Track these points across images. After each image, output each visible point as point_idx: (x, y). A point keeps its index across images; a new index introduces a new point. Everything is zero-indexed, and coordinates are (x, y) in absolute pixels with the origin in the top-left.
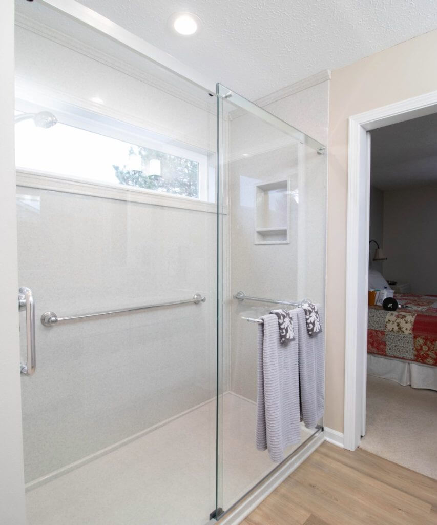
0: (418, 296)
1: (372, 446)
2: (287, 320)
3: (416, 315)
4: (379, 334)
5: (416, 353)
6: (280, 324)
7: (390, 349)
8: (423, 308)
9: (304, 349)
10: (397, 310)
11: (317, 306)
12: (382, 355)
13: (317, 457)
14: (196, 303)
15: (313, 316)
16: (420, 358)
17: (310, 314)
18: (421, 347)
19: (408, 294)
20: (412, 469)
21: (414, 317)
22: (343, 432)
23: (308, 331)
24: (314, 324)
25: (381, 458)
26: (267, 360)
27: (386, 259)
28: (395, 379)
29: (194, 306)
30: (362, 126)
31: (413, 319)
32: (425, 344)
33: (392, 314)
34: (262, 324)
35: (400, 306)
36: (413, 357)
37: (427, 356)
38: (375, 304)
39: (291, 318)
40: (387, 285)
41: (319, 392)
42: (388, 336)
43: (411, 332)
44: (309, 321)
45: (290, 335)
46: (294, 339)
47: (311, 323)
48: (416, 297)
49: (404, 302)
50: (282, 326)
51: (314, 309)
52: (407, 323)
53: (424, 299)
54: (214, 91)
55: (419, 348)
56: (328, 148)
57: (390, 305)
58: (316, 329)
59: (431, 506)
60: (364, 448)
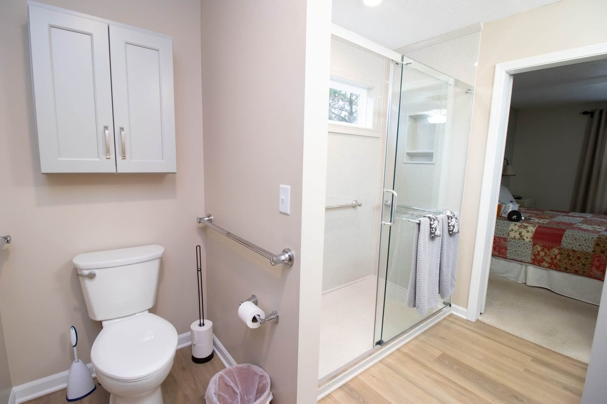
0: (541, 211)
1: (489, 320)
2: (436, 222)
3: (537, 226)
4: (502, 241)
5: (533, 257)
6: (431, 225)
7: (510, 253)
8: (545, 221)
9: (445, 244)
10: (521, 221)
11: (456, 213)
12: (502, 257)
13: (446, 323)
14: (354, 207)
15: (453, 222)
16: (537, 261)
17: (451, 219)
18: (539, 252)
19: (532, 208)
20: (519, 336)
21: (536, 228)
22: (467, 308)
23: (449, 231)
24: (454, 227)
25: (495, 328)
26: (421, 248)
27: (515, 175)
28: (512, 278)
29: (352, 209)
30: (506, 72)
31: (534, 230)
32: (542, 250)
33: (516, 225)
34: (419, 224)
35: (523, 218)
36: (530, 261)
37: (543, 260)
38: (500, 215)
39: (438, 221)
40: (513, 199)
41: (453, 276)
42: (510, 242)
43: (531, 240)
44: (450, 224)
45: (438, 232)
46: (440, 236)
47: (452, 225)
48: (539, 211)
49: (527, 215)
50: (433, 226)
51: (454, 215)
52: (528, 232)
53: (547, 213)
54: (399, 61)
55: (536, 253)
56: (475, 88)
57: (514, 217)
58: (455, 230)
59: (531, 358)
60: (482, 321)
